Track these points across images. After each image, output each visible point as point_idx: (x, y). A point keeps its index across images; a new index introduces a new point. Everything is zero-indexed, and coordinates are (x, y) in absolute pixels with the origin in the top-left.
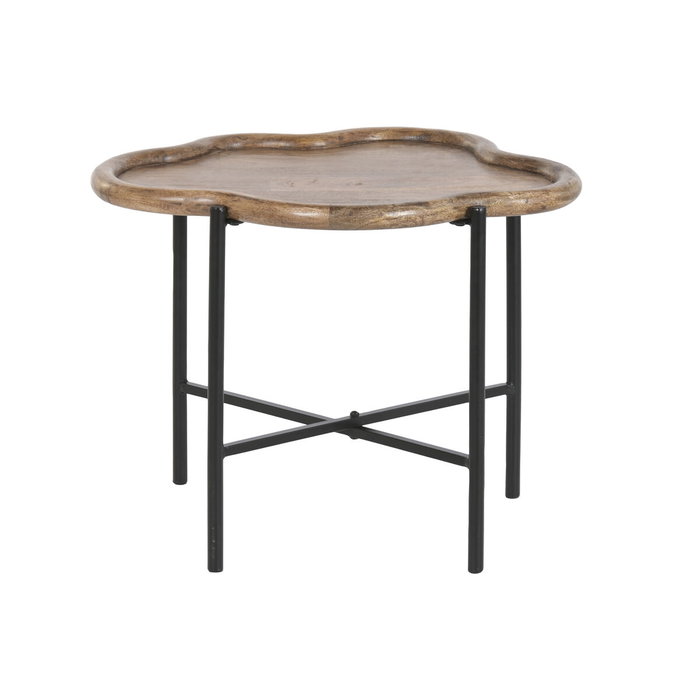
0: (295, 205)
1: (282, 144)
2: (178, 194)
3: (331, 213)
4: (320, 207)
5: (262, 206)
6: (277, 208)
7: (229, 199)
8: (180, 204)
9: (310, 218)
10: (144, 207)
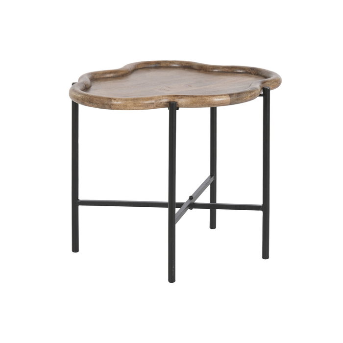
0: (214, 96)
1: (112, 75)
2: (151, 99)
3: (230, 97)
4: (225, 95)
5: (198, 98)
6: (206, 98)
7: (175, 98)
8: (153, 103)
9: (222, 101)
10: (134, 108)
